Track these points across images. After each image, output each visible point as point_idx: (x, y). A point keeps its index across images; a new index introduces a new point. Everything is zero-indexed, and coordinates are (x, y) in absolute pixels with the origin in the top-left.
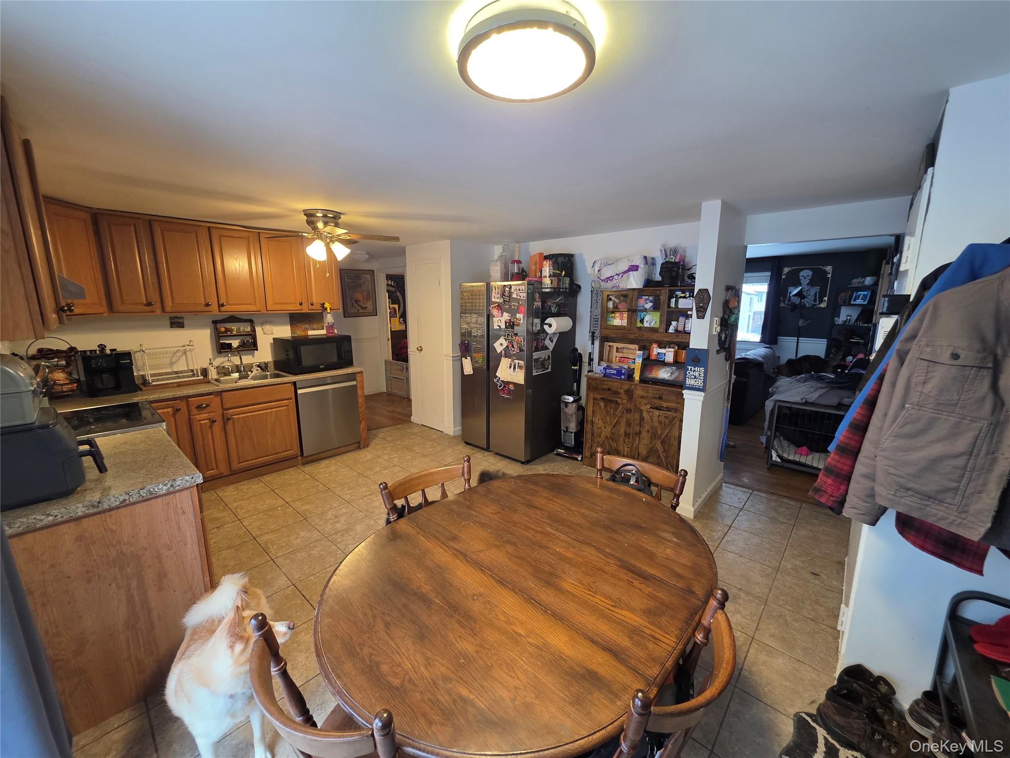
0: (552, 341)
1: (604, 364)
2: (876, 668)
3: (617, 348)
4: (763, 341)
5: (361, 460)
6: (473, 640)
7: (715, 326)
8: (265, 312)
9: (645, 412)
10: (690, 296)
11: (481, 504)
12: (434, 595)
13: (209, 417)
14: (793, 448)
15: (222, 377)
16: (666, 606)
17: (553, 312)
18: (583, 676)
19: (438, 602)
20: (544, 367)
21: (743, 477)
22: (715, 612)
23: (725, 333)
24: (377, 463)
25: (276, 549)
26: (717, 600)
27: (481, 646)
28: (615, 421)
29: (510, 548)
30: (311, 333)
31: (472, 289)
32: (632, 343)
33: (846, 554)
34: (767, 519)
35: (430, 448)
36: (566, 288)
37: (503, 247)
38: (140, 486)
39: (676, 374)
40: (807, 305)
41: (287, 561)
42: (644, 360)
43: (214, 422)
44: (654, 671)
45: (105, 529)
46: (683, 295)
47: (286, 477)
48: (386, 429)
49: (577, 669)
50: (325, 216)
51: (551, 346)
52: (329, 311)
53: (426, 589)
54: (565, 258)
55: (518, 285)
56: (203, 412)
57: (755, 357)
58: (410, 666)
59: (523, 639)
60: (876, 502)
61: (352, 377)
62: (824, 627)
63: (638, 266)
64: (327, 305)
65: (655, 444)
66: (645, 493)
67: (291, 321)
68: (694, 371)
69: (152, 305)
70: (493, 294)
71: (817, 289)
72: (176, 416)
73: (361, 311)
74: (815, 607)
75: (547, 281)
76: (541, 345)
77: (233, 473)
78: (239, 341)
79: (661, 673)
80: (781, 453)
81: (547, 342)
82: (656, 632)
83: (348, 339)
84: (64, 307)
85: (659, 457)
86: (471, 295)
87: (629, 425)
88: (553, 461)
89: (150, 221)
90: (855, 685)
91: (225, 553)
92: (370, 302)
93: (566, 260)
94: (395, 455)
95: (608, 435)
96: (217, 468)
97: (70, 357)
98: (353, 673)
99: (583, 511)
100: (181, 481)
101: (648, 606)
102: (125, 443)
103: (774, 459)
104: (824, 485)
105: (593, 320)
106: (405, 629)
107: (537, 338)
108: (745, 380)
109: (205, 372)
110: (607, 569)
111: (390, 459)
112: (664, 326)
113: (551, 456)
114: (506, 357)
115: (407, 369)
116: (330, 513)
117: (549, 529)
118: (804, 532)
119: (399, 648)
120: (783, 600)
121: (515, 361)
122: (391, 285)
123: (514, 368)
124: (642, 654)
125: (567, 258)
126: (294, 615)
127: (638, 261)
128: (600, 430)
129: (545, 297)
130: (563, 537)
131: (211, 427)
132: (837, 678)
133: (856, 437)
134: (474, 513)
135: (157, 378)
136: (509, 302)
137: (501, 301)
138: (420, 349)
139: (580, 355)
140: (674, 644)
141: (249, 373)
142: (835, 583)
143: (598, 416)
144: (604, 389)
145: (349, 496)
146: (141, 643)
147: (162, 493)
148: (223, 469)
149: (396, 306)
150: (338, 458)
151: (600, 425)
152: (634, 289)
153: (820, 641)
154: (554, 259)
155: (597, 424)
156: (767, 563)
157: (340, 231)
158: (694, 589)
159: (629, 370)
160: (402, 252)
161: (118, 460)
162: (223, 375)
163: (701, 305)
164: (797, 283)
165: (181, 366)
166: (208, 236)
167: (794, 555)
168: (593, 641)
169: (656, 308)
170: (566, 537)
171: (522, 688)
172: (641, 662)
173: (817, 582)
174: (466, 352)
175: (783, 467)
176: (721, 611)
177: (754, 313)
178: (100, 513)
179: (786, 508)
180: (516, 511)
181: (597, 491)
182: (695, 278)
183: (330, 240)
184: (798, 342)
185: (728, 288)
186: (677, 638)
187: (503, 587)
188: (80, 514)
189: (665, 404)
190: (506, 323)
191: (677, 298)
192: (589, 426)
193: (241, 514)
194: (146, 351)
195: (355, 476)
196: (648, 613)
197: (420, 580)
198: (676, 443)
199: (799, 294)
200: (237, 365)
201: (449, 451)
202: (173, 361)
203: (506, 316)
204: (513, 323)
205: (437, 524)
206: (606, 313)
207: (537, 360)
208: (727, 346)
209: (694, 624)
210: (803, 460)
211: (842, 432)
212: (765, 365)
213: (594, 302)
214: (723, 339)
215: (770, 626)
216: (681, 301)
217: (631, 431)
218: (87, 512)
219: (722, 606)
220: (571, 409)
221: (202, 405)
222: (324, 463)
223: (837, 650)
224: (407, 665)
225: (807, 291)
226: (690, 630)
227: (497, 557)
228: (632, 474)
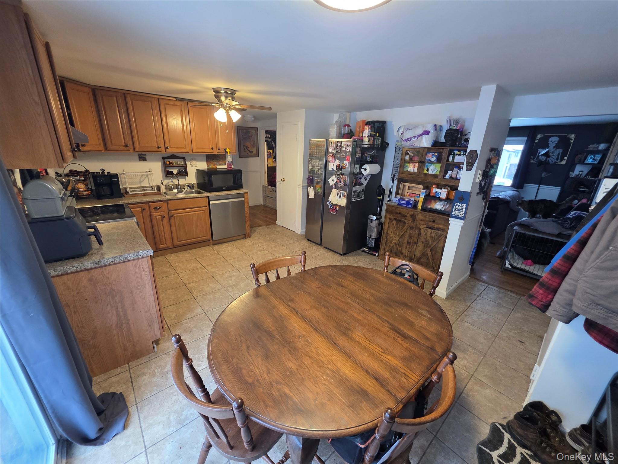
0: (366, 180)
1: (399, 197)
2: (551, 405)
3: (409, 187)
4: (513, 186)
5: (246, 245)
6: (296, 362)
7: (478, 176)
8: (192, 153)
9: (422, 230)
10: (463, 154)
11: (310, 281)
12: (276, 333)
13: (161, 214)
14: (521, 260)
15: (168, 191)
16: (416, 356)
17: (368, 160)
18: (358, 392)
19: (278, 337)
20: (359, 196)
21: (484, 275)
22: (447, 365)
23: (485, 182)
24: (255, 247)
25: (196, 292)
26: (449, 358)
27: (300, 366)
28: (402, 234)
29: (324, 310)
30: (218, 167)
31: (317, 143)
32: (419, 184)
33: (546, 332)
34: (495, 304)
35: (286, 241)
36: (378, 145)
37: (339, 115)
38: (120, 254)
39: (447, 206)
40: (551, 162)
41: (202, 299)
42: (426, 196)
43: (163, 217)
44: (402, 395)
45: (103, 276)
46: (458, 153)
47: (203, 251)
48: (261, 227)
49: (355, 387)
50: (226, 92)
51: (365, 183)
52: (229, 154)
53: (272, 329)
54: (380, 124)
55: (346, 141)
56: (157, 211)
57: (505, 197)
58: (258, 372)
59: (325, 365)
60: (572, 310)
61: (242, 195)
62: (521, 374)
63: (430, 131)
64: (228, 150)
65: (426, 250)
66: (413, 283)
67: (207, 159)
68: (459, 206)
69: (128, 147)
70: (330, 147)
71: (561, 151)
72: (143, 213)
73: (249, 154)
74: (518, 362)
75: (366, 140)
76: (358, 182)
77: (175, 247)
78: (177, 170)
79: (406, 396)
80: (512, 262)
81: (363, 180)
82: (407, 371)
83: (240, 171)
84: (75, 148)
85: (428, 258)
86: (317, 147)
87: (411, 237)
88: (360, 255)
89: (124, 94)
90: (535, 414)
91: (169, 291)
92: (255, 148)
93: (380, 126)
94: (265, 244)
95: (397, 242)
96: (166, 244)
97: (86, 175)
98: (227, 372)
99: (372, 291)
100: (141, 253)
101: (404, 355)
102: (114, 228)
103: (506, 266)
104: (537, 293)
105: (395, 167)
106: (258, 351)
107: (356, 177)
108: (495, 212)
109: (158, 188)
110: (382, 329)
111: (262, 245)
112: (442, 174)
113: (359, 252)
114: (335, 188)
115: (276, 191)
116: (226, 274)
117: (349, 301)
118: (519, 315)
119: (253, 361)
120: (496, 355)
121: (341, 191)
122: (268, 137)
123: (340, 196)
124: (396, 383)
125: (381, 124)
126: (204, 329)
127: (430, 128)
128: (392, 239)
129: (364, 150)
130: (357, 306)
131: (162, 220)
132: (524, 406)
133: (567, 265)
134: (305, 286)
135: (133, 190)
136: (340, 152)
137: (335, 152)
138: (283, 180)
139: (384, 190)
140: (417, 380)
141: (183, 190)
142: (534, 349)
143: (391, 230)
144: (397, 213)
145: (237, 266)
146: (125, 336)
147: (131, 259)
148: (169, 244)
149: (271, 151)
150: (233, 242)
151: (392, 236)
152: (425, 148)
153: (517, 383)
154: (372, 124)
155: (390, 235)
156: (490, 332)
157: (234, 103)
158: (436, 348)
159: (415, 202)
160: (274, 116)
161: (110, 238)
162: (168, 190)
163: (470, 161)
164: (546, 146)
165: (145, 184)
166: (158, 104)
167: (509, 328)
168: (367, 372)
169: (439, 160)
170: (359, 306)
171: (321, 393)
172: (395, 388)
173: (522, 347)
174: (311, 184)
175: (511, 272)
176: (450, 365)
177: (511, 164)
178: (100, 267)
179: (509, 298)
180: (330, 287)
181: (384, 280)
182: (468, 141)
183: (229, 108)
184: (538, 188)
185: (492, 150)
186: (420, 377)
187: (317, 333)
188: (90, 267)
189: (436, 226)
190: (337, 166)
191: (454, 155)
192: (385, 235)
193: (179, 270)
194: (126, 174)
195: (242, 254)
196: (404, 359)
197: (269, 323)
198: (440, 251)
199: (546, 154)
200: (176, 185)
201: (297, 243)
202: (141, 180)
203: (337, 162)
204: (342, 166)
205: (283, 291)
206: (403, 163)
207: (355, 192)
208: (484, 190)
209: (432, 369)
210: (527, 268)
211: (557, 260)
212: (511, 203)
213: (396, 155)
214: (483, 185)
215: (485, 370)
216: (457, 157)
217: (412, 241)
218: (93, 266)
219: (452, 362)
220: (375, 224)
221: (157, 207)
222: (225, 245)
223: (527, 390)
224: (257, 372)
225: (553, 152)
226: (429, 373)
227: (316, 314)
228: (407, 271)
